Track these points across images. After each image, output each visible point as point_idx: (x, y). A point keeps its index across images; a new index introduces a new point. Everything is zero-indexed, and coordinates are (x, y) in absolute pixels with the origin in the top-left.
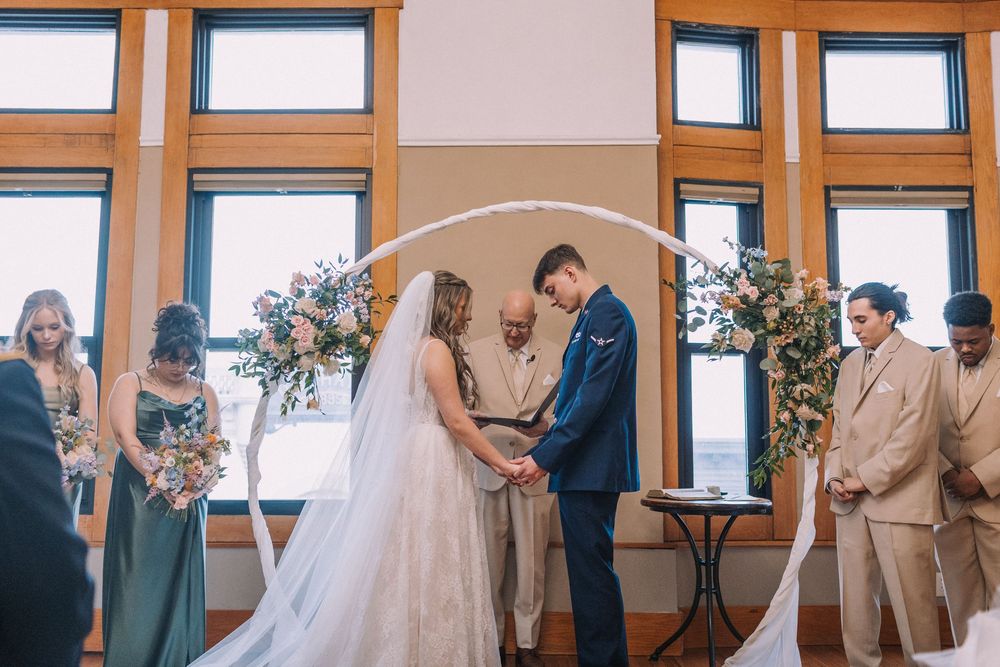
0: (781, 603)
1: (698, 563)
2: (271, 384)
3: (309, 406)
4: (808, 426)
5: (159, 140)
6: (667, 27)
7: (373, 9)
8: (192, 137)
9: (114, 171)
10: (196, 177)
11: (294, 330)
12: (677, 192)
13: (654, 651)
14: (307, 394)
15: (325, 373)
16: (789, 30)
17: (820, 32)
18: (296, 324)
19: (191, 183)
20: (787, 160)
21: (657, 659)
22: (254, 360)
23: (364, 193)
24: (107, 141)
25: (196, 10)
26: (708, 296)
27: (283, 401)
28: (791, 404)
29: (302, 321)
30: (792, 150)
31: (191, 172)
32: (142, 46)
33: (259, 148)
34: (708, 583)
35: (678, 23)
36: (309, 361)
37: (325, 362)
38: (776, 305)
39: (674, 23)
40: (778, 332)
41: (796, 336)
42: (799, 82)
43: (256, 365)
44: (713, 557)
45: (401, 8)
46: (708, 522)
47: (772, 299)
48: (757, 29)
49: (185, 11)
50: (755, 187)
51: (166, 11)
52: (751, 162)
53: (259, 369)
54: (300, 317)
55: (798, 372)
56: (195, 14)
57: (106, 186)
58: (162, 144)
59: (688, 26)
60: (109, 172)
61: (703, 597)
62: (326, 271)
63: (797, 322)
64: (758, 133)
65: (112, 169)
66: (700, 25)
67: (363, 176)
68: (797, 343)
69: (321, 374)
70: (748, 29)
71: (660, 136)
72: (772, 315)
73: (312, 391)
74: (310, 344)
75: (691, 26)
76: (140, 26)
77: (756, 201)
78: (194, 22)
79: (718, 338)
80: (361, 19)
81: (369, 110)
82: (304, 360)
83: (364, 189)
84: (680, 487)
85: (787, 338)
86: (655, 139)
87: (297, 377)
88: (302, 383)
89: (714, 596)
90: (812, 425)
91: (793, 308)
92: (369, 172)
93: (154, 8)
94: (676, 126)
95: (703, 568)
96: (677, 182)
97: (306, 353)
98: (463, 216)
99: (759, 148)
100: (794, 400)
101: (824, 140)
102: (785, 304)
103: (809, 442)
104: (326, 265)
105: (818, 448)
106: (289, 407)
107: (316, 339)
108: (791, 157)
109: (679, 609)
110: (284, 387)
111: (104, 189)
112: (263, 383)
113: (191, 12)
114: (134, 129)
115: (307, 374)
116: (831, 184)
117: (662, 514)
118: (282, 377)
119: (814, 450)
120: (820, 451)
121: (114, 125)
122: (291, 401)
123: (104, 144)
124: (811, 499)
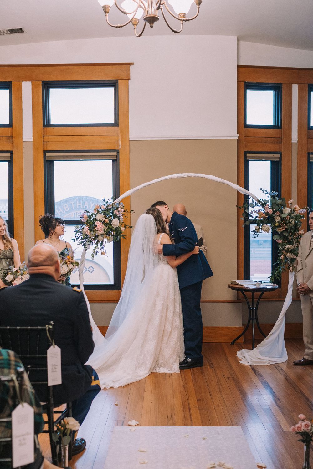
0: (279, 325)
1: (250, 309)
2: (87, 246)
3: (102, 254)
4: (291, 260)
5: (31, 139)
6: (242, 85)
7: (118, 80)
8: (45, 137)
9: (13, 152)
10: (47, 154)
11: (97, 227)
12: (245, 156)
13: (232, 341)
14: (101, 249)
15: (108, 242)
16: (295, 84)
17: (309, 85)
18: (97, 225)
19: (45, 157)
20: (292, 142)
21: (233, 344)
22: (81, 237)
23: (116, 160)
24: (9, 139)
25: (43, 82)
26: (254, 212)
27: (92, 252)
28: (284, 252)
29: (99, 224)
30: (295, 137)
31: (45, 152)
32: (21, 98)
33: (72, 142)
34: (253, 316)
35: (247, 82)
36: (102, 238)
37: (108, 238)
38: (279, 216)
39: (245, 83)
40: (279, 226)
41: (287, 227)
42: (298, 107)
43: (82, 239)
44: (255, 306)
45: (129, 79)
46: (253, 294)
47: (278, 213)
48: (281, 84)
49: (38, 82)
50: (279, 154)
51: (31, 82)
52: (277, 143)
53: (83, 240)
54: (99, 222)
55: (287, 240)
56: (42, 83)
57: (10, 159)
58: (32, 140)
59: (251, 84)
60: (11, 152)
61: (251, 321)
62: (107, 202)
63: (287, 222)
64: (280, 130)
65: (13, 151)
66: (257, 83)
67: (115, 154)
68: (287, 230)
69: (107, 242)
70: (277, 84)
71: (238, 135)
72: (278, 219)
73: (103, 248)
74: (102, 232)
75: (253, 84)
76: (20, 89)
77: (278, 160)
78: (42, 87)
79: (257, 228)
80: (113, 84)
81: (116, 124)
82: (100, 237)
83: (116, 159)
84: (244, 280)
85: (283, 228)
86: (236, 136)
87: (97, 243)
88: (99, 245)
89: (255, 321)
90: (293, 260)
91: (286, 217)
92: (118, 151)
93: (25, 81)
94: (246, 128)
95: (251, 311)
96: (246, 153)
97: (101, 235)
98: (159, 180)
99: (280, 136)
100: (285, 251)
101: (308, 132)
102: (283, 216)
103: (291, 266)
104: (107, 200)
105: (294, 269)
106: (95, 254)
107: (104, 230)
108: (293, 140)
109: (243, 325)
110: (92, 247)
111: (9, 159)
112: (84, 245)
113: (41, 83)
114: (20, 135)
115: (101, 242)
116: (310, 152)
117: (237, 291)
118: (92, 243)
119: (293, 269)
120: (295, 269)
121: (12, 133)
122: (95, 253)
123: (8, 141)
124: (291, 287)
